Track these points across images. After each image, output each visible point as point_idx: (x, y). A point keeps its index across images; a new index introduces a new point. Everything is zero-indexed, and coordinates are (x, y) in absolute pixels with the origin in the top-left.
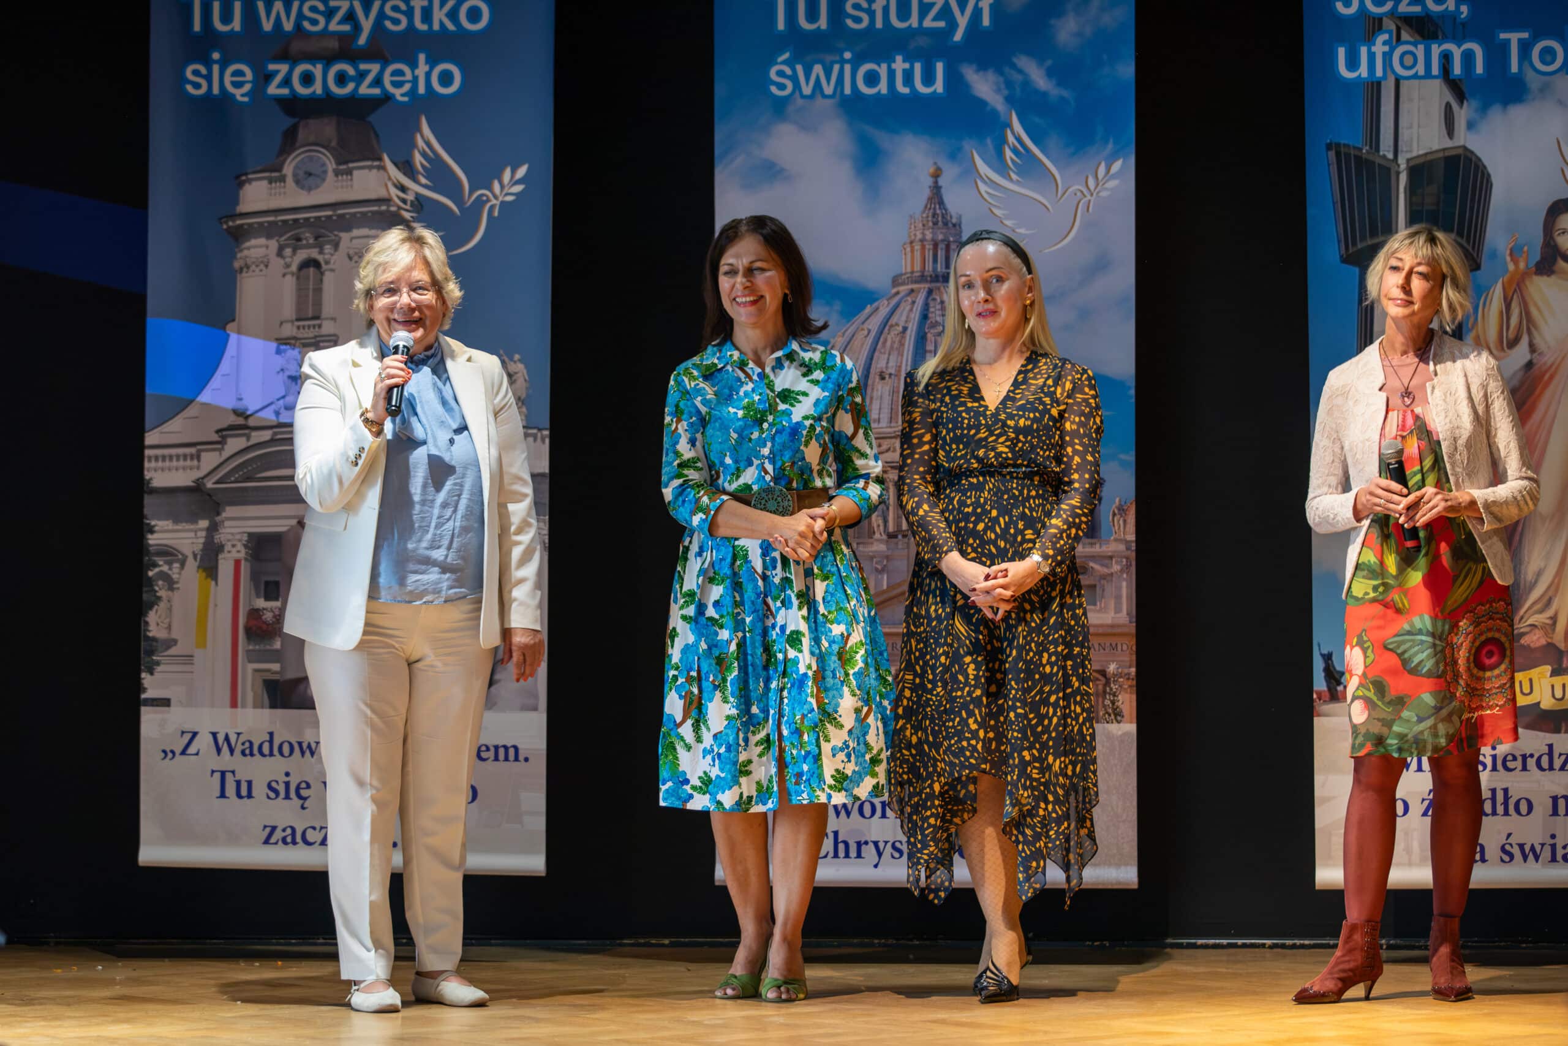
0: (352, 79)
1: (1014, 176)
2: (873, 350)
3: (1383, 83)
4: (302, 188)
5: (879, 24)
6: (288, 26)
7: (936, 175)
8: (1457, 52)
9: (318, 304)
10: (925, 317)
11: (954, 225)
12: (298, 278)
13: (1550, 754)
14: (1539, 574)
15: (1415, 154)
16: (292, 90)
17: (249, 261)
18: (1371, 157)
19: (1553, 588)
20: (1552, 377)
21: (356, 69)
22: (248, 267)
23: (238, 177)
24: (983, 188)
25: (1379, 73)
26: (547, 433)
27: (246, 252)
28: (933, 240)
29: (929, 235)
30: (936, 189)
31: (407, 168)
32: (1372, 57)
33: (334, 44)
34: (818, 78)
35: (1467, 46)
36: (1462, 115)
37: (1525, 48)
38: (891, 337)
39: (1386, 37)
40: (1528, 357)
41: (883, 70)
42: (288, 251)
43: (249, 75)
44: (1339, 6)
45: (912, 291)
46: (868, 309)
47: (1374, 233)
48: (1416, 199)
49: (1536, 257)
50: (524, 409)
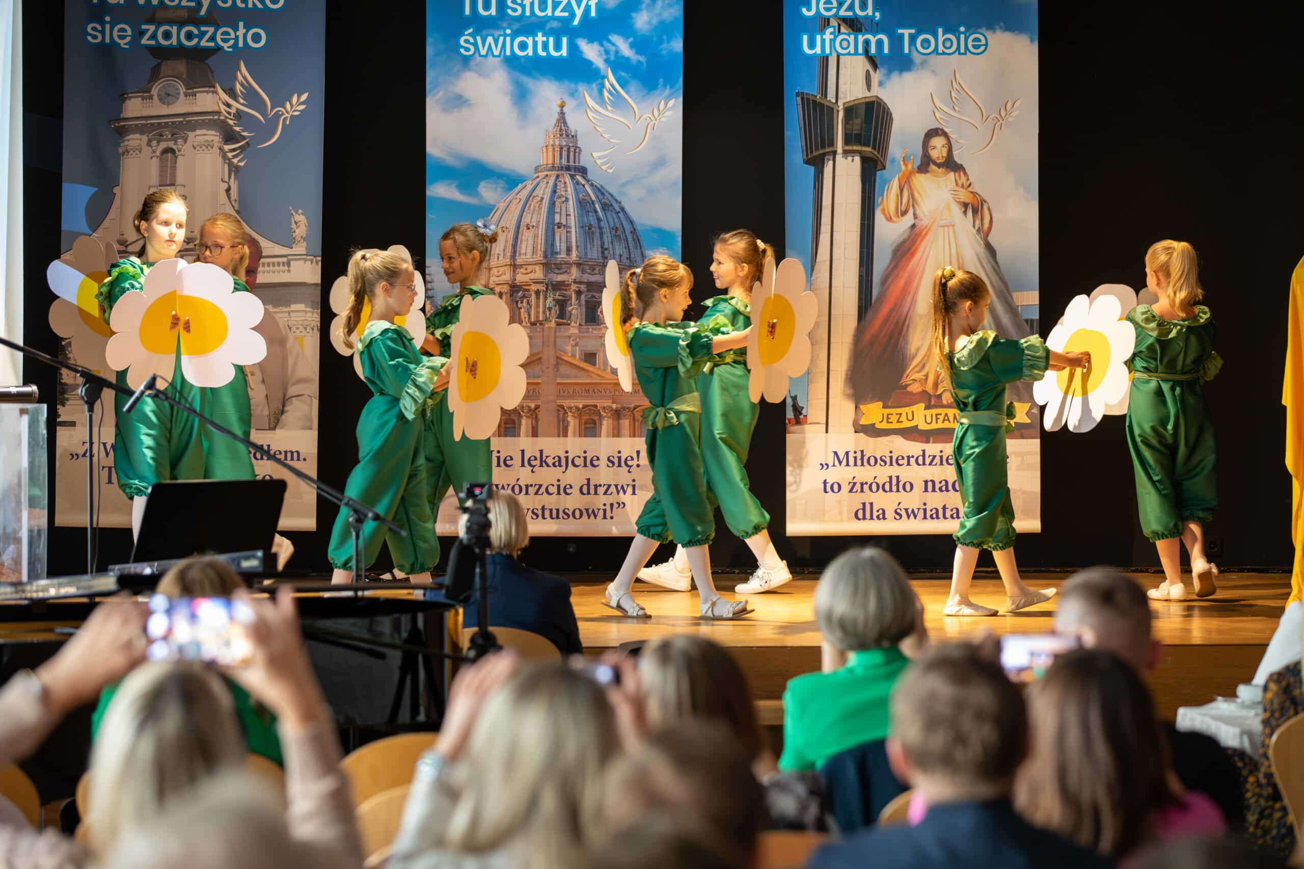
0: (197, 36)
1: (609, 108)
2: (523, 211)
3: (830, 57)
4: (164, 103)
5: (528, 13)
6: (155, 2)
7: (562, 106)
8: (873, 40)
9: (174, 176)
10: (554, 192)
11: (573, 136)
12: (160, 159)
13: (924, 456)
14: (918, 350)
15: (848, 100)
16: (157, 41)
17: (129, 148)
18: (822, 101)
19: (926, 358)
20: (926, 234)
21: (199, 30)
22: (128, 152)
23: (123, 95)
24: (590, 114)
25: (827, 51)
26: (320, 258)
27: (126, 143)
28: (559, 145)
29: (557, 143)
30: (562, 114)
31: (232, 93)
32: (823, 41)
33: (184, 14)
35: (880, 36)
36: (876, 77)
37: (913, 38)
38: (534, 203)
39: (830, 30)
40: (912, 222)
41: (530, 41)
42: (154, 143)
43: (129, 32)
44: (804, 11)
45: (547, 175)
46: (520, 186)
47: (823, 147)
48: (848, 127)
49: (918, 162)
50: (305, 244)
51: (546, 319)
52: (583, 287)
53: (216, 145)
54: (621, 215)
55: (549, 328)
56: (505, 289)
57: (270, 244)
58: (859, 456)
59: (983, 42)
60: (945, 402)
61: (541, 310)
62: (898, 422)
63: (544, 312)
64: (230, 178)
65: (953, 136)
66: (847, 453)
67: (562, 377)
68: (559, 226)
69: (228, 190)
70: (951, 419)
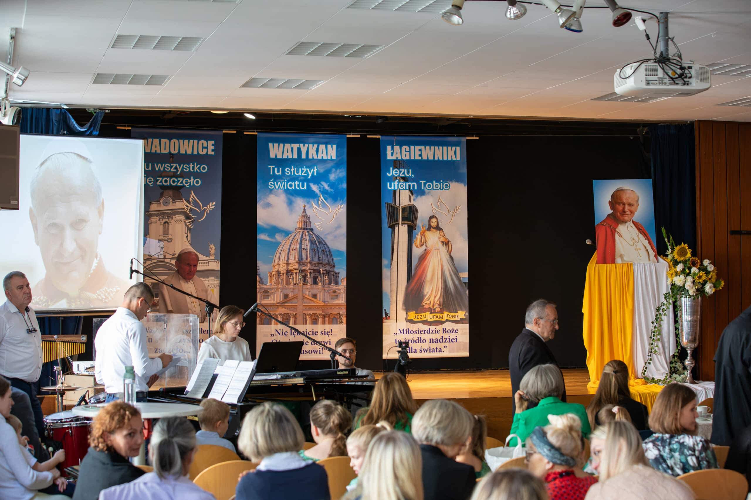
0: (176, 182)
1: (321, 208)
2: (291, 244)
3: (397, 190)
4: (165, 205)
5: (292, 174)
6: (162, 169)
7: (304, 207)
8: (411, 184)
9: (168, 231)
10: (302, 237)
11: (308, 218)
12: (163, 226)
13: (429, 330)
14: (427, 293)
15: (403, 206)
16: (162, 183)
17: (152, 222)
18: (394, 206)
19: (430, 296)
20: (430, 253)
21: (177, 179)
23: (150, 203)
24: (314, 210)
25: (396, 188)
26: (220, 261)
27: (151, 220)
28: (304, 221)
30: (305, 210)
31: (188, 202)
32: (394, 185)
33: (172, 174)
34: (279, 185)
35: (414, 183)
36: (413, 197)
37: (425, 184)
38: (295, 241)
39: (397, 181)
40: (425, 248)
41: (293, 184)
42: (161, 220)
43: (153, 180)
44: (388, 174)
45: (299, 231)
46: (290, 235)
47: (395, 222)
48: (403, 215)
49: (427, 227)
50: (214, 256)
51: (299, 283)
52: (312, 271)
53: (183, 220)
54: (325, 245)
55: (300, 286)
56: (285, 272)
57: (202, 256)
58: (407, 330)
59: (449, 186)
60: (437, 311)
61: (297, 279)
62: (421, 318)
63: (298, 280)
64: (188, 232)
65: (438, 218)
66: (403, 329)
67: (305, 303)
68: (304, 249)
69: (187, 237)
70: (439, 317)
